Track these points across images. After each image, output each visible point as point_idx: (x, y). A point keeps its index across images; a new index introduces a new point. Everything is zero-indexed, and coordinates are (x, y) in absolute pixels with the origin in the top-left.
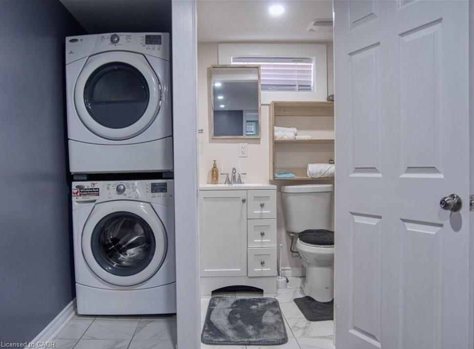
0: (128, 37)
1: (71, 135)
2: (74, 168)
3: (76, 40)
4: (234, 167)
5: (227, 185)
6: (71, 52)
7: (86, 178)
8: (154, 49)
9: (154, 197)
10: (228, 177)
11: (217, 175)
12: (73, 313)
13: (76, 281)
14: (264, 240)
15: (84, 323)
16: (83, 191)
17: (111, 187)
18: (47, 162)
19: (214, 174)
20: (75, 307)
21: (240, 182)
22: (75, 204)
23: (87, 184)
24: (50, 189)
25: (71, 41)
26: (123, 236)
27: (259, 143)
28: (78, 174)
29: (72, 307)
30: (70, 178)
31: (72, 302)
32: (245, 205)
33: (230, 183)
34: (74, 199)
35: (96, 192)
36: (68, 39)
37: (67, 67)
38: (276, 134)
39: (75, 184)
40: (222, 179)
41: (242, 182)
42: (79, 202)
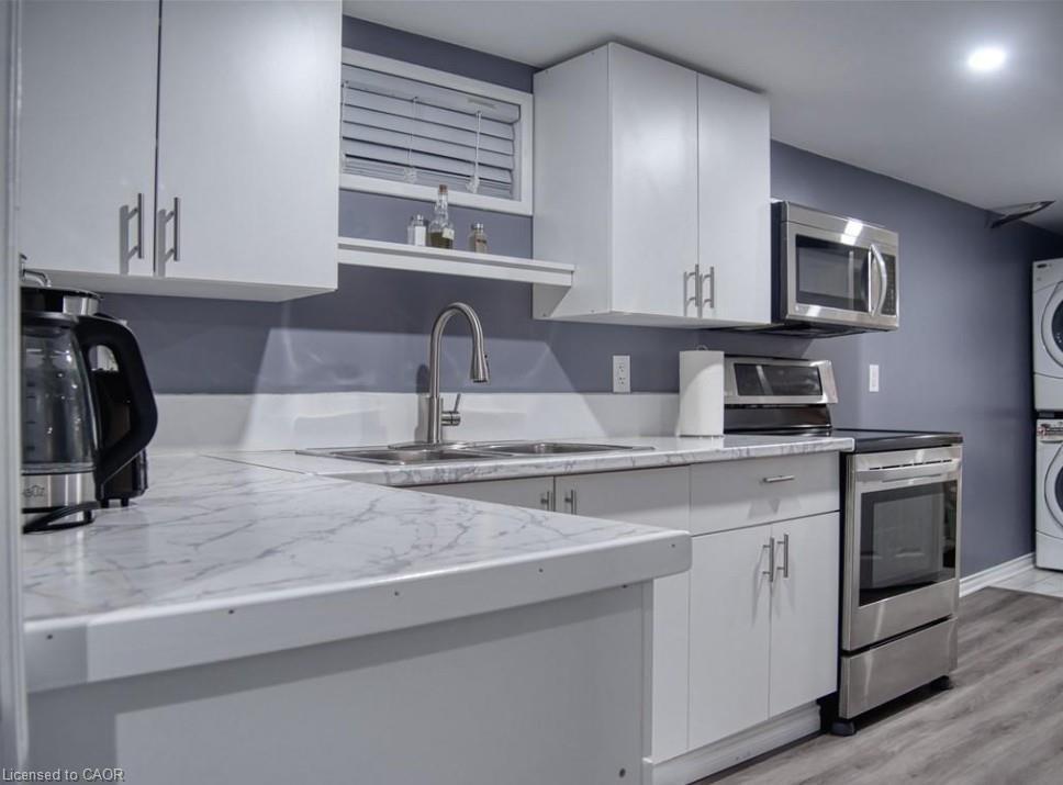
1: (1037, 369)
2: (1040, 405)
3: (1043, 266)
6: (1039, 279)
7: (1052, 415)
12: (1032, 566)
13: (1037, 528)
15: (1041, 575)
16: (1049, 430)
18: (1010, 398)
20: (1034, 562)
22: (1039, 445)
23: (1054, 423)
25: (1040, 266)
28: (1043, 411)
29: (1029, 559)
30: (1035, 415)
31: (1030, 555)
34: (1039, 438)
36: (1036, 264)
37: (1035, 296)
39: (1040, 422)
42: (1044, 442)
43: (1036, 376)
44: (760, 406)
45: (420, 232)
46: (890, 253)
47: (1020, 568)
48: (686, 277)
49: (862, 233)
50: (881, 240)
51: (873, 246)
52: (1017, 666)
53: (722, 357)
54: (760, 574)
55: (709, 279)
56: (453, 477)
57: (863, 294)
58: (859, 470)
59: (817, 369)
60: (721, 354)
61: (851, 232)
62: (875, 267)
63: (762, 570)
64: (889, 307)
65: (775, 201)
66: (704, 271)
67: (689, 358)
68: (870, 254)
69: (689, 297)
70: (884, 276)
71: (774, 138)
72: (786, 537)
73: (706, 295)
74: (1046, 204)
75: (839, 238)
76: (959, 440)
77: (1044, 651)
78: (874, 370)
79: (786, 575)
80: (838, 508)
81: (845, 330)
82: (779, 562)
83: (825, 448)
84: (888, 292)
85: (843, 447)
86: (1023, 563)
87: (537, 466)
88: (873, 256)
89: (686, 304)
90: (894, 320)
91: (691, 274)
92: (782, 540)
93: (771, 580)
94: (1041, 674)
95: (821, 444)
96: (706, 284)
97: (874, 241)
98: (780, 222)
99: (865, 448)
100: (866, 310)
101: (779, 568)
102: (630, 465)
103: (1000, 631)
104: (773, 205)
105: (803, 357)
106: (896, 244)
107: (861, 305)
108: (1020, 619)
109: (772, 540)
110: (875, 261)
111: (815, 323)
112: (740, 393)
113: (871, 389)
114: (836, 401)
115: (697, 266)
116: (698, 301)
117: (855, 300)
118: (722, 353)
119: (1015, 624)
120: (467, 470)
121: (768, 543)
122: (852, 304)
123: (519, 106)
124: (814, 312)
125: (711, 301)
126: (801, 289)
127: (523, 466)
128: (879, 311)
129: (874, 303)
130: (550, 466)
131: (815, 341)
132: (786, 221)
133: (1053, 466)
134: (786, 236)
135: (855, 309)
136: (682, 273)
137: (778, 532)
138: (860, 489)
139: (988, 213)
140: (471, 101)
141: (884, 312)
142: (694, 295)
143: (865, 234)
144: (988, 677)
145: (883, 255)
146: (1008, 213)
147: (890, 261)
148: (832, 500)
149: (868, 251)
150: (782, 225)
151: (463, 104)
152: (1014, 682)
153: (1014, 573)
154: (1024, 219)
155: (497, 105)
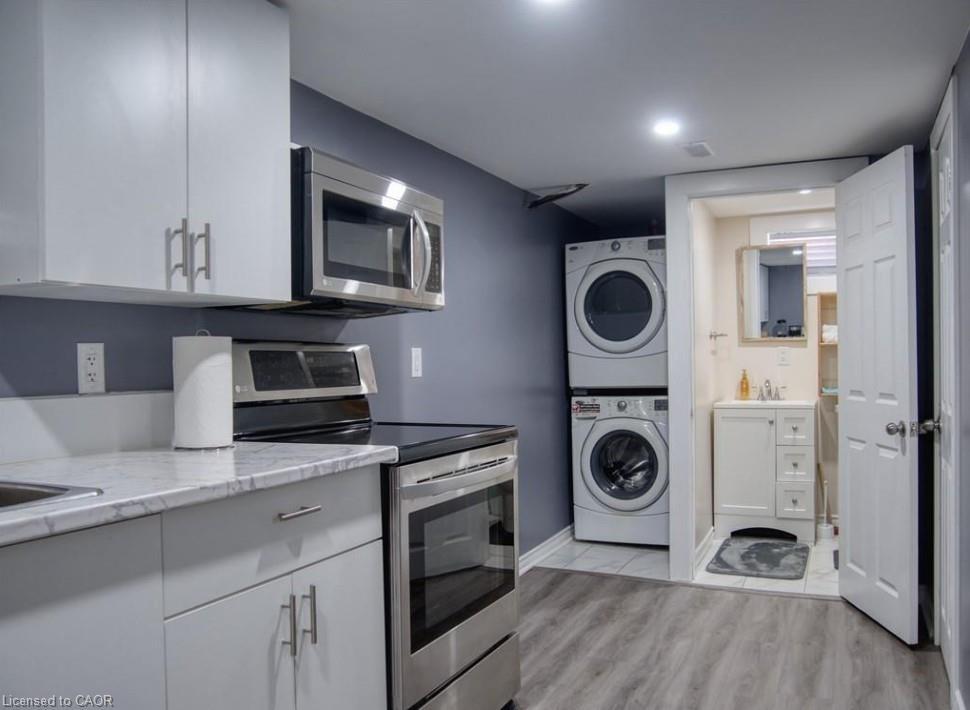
0: (630, 242)
1: (571, 348)
2: (574, 383)
3: (575, 249)
4: (768, 378)
5: (759, 402)
6: (571, 261)
7: (585, 393)
8: (657, 254)
9: (657, 415)
10: (761, 390)
11: (747, 389)
12: (571, 539)
13: (575, 502)
14: (798, 473)
15: (580, 548)
16: (583, 407)
17: (611, 403)
18: (546, 377)
19: (744, 388)
20: (573, 533)
21: (777, 397)
22: (574, 421)
23: (587, 400)
24: (550, 403)
25: (572, 249)
26: (628, 460)
27: (805, 346)
28: (577, 389)
29: (569, 532)
30: (569, 392)
31: (569, 527)
32: (773, 427)
33: (763, 399)
34: (573, 415)
35: (596, 408)
36: (568, 246)
37: (568, 276)
38: (825, 335)
39: (574, 400)
40: (753, 393)
41: (781, 397)
42: (579, 419)
43: (569, 354)
44: (286, 402)
46: (435, 223)
47: (561, 542)
48: (169, 236)
49: (404, 196)
50: (423, 206)
51: (416, 214)
52: (578, 667)
53: (230, 343)
54: (278, 646)
55: (203, 239)
57: (404, 267)
58: (404, 485)
59: (353, 354)
60: (228, 340)
61: (393, 195)
62: (418, 237)
63: (281, 639)
64: (433, 284)
65: (296, 146)
66: (196, 228)
67: (185, 346)
68: (412, 221)
69: (173, 265)
70: (429, 248)
71: (294, 78)
72: (313, 589)
73: (199, 261)
74: (581, 187)
75: (380, 202)
76: (513, 435)
77: (600, 644)
78: (416, 353)
79: (314, 640)
80: (381, 535)
81: (385, 310)
82: (304, 622)
83: (361, 464)
84: (433, 266)
85: (384, 459)
86: (563, 536)
88: (415, 224)
89: (169, 273)
90: (440, 300)
91: (177, 232)
92: (308, 593)
93: (294, 652)
94: (603, 676)
95: (355, 459)
96: (200, 246)
97: (417, 207)
98: (303, 173)
99: (410, 457)
100: (409, 287)
101: (305, 631)
103: (553, 622)
104: (293, 152)
105: (337, 342)
106: (441, 212)
107: (402, 281)
108: (571, 605)
109: (293, 599)
110: (417, 229)
111: (348, 301)
112: (258, 388)
113: (414, 374)
114: (376, 391)
115: (185, 222)
116: (187, 268)
117: (395, 274)
118: (230, 339)
119: (567, 611)
121: (287, 603)
122: (391, 278)
124: (351, 288)
125: (207, 269)
126: (331, 259)
128: (423, 288)
129: (417, 277)
131: (351, 321)
132: (310, 172)
133: (588, 442)
134: (310, 192)
135: (396, 285)
136: (164, 229)
137: (300, 586)
138: (407, 507)
139: (526, 193)
141: (428, 289)
142: (180, 261)
143: (407, 200)
144: (551, 689)
145: (426, 224)
146: (543, 195)
147: (434, 230)
148: (373, 526)
149: (410, 217)
150: (306, 175)
152: (578, 692)
153: (556, 549)
154: (557, 202)
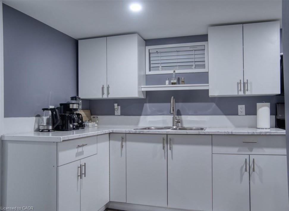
45: (167, 82)
56: (139, 132)
72: (254, 159)
79: (254, 171)
80: (286, 154)
87: (159, 132)
102: (186, 133)
109: (246, 160)
120: (142, 131)
123: (205, 45)
127: (155, 131)
130: (162, 132)
140: (190, 48)
151: (188, 49)
155: (198, 47)
